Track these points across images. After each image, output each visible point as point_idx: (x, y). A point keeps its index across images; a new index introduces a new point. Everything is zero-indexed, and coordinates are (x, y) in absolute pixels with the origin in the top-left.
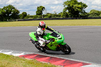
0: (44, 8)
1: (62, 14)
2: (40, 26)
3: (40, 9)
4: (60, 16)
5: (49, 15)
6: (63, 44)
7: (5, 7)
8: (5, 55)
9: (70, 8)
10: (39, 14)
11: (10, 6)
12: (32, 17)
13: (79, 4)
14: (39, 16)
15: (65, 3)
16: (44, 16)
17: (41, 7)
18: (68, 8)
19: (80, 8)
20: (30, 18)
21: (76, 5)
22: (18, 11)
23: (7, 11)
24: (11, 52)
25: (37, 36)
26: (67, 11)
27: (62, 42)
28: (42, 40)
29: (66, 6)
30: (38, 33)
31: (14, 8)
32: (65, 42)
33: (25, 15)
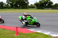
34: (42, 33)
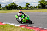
0: (29, 4)
1: (38, 7)
2: (19, 12)
3: (27, 4)
4: (37, 8)
5: (32, 7)
6: (29, 20)
7: (11, 4)
8: (12, 25)
9: (41, 4)
10: (27, 7)
11: (14, 3)
12: (23, 8)
13: (45, 2)
14: (27, 8)
15: (39, 2)
16: (29, 8)
17: (28, 3)
18: (40, 4)
19: (46, 4)
20: (23, 9)
21: (44, 3)
22: (17, 5)
23: (12, 5)
24: (14, 24)
25: (18, 16)
26: (40, 5)
27: (29, 19)
28: (20, 18)
29: (40, 3)
30: (19, 15)
31: (15, 4)
32: (30, 19)
33: (20, 7)
34: (10, 24)
